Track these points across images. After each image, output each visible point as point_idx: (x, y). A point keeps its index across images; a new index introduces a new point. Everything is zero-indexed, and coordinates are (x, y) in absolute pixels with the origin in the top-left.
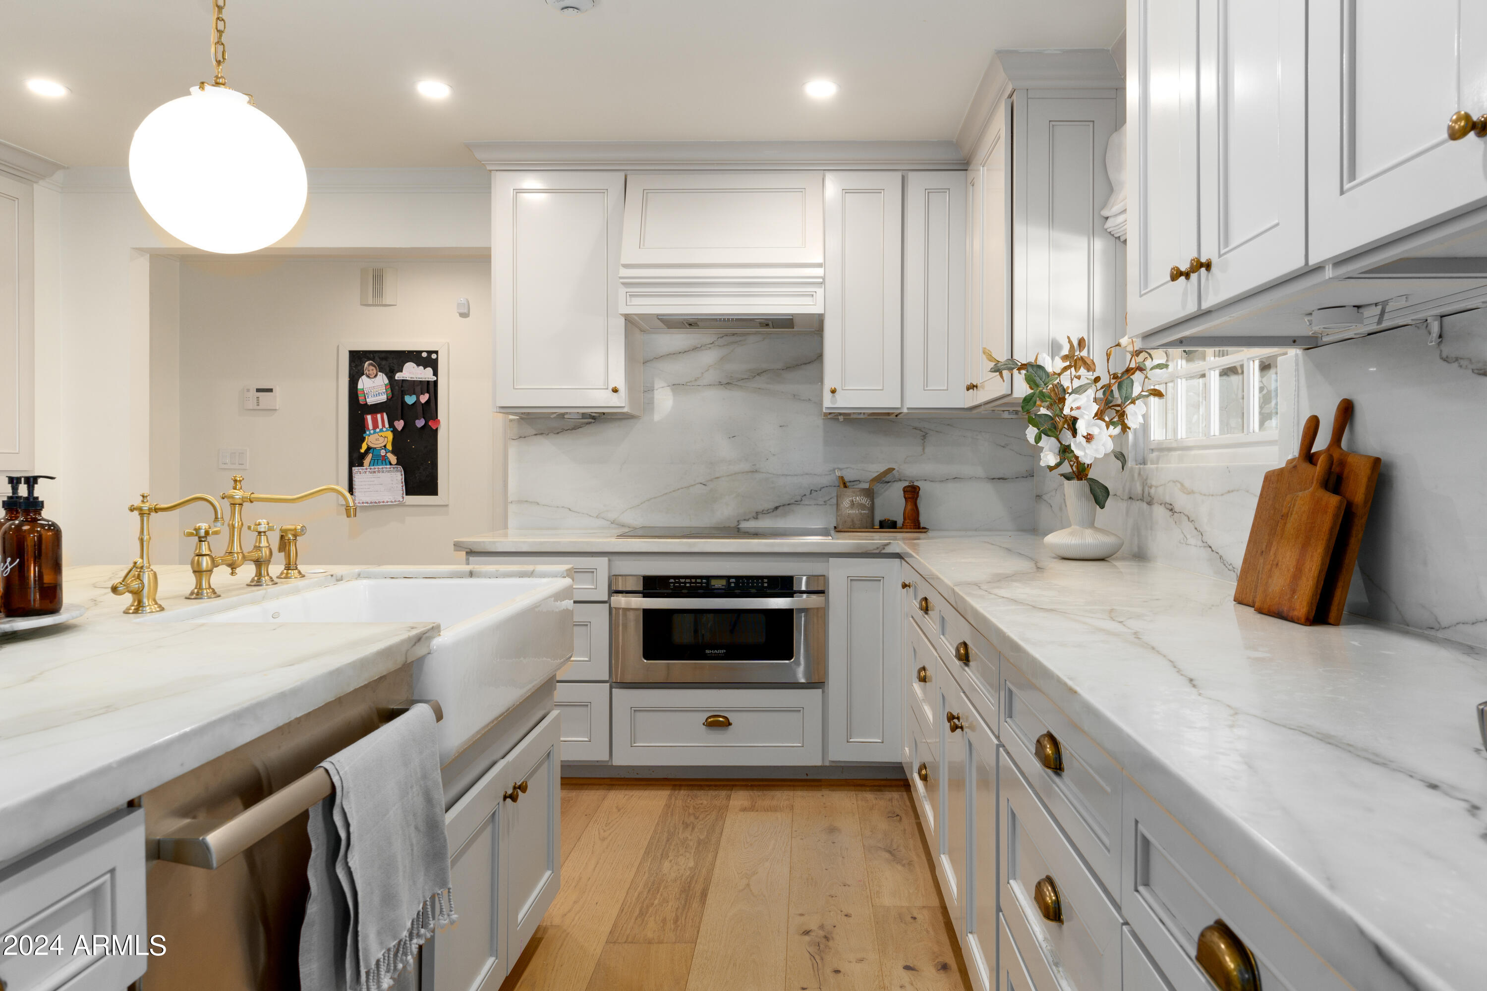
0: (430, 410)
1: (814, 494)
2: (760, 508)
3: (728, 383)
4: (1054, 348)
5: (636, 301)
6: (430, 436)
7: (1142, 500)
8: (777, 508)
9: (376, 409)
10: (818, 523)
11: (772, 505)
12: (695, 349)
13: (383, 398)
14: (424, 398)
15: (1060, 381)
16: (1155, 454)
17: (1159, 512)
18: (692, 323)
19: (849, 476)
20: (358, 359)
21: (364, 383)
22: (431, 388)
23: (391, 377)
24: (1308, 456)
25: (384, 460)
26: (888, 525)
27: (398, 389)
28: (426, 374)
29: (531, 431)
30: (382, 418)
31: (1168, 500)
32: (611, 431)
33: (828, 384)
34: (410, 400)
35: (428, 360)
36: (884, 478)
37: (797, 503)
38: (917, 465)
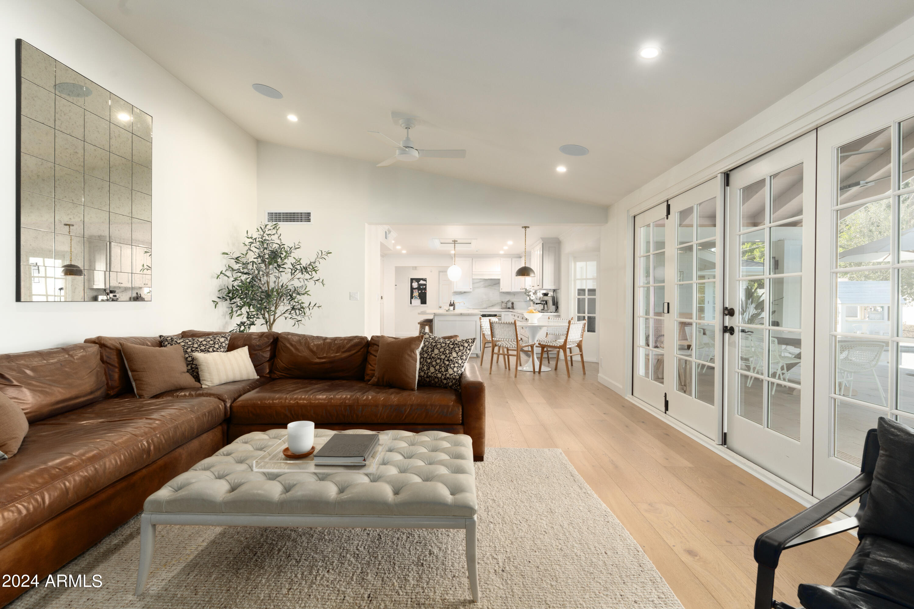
0: (425, 289)
3: (485, 287)
4: (530, 286)
6: (425, 293)
8: (492, 306)
9: (415, 289)
10: (498, 308)
13: (417, 287)
14: (424, 287)
18: (480, 279)
19: (503, 301)
20: (412, 280)
21: (413, 284)
22: (425, 285)
23: (418, 283)
25: (417, 298)
26: (509, 308)
27: (420, 285)
28: (424, 282)
30: (417, 290)
33: (501, 288)
34: (422, 287)
35: (425, 280)
36: (508, 301)
38: (513, 299)
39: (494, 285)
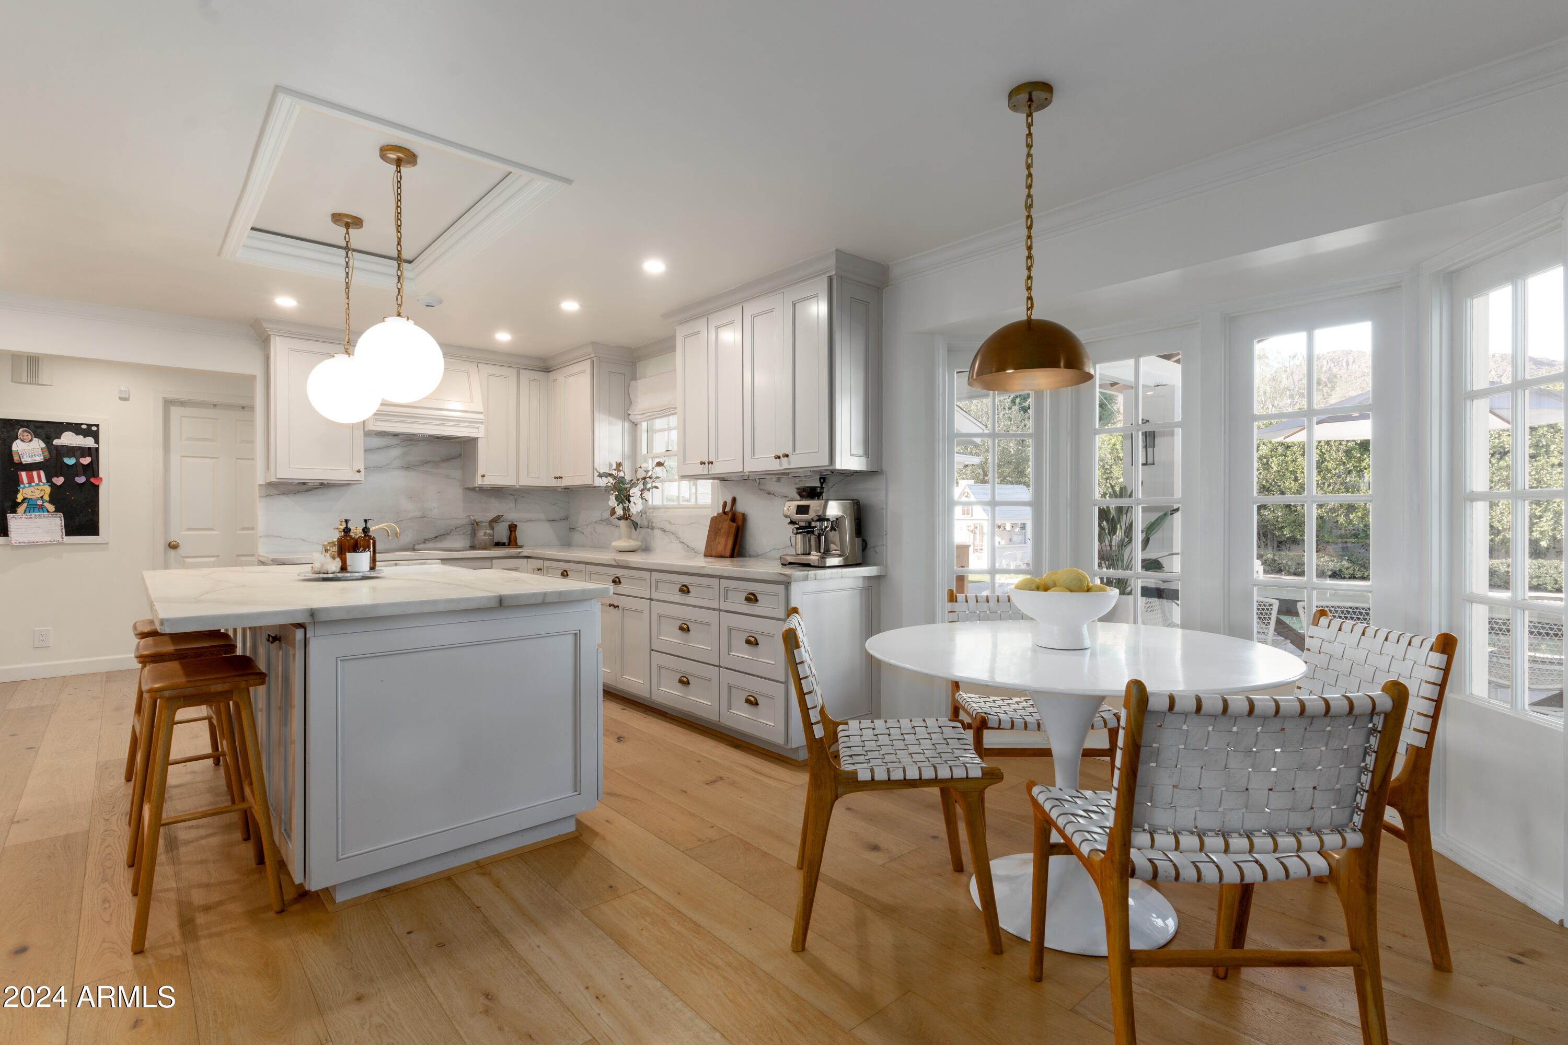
0: (91, 470)
1: (458, 529)
2: (427, 537)
3: (407, 467)
5: (379, 423)
6: (91, 492)
7: (648, 528)
8: (436, 537)
9: (31, 467)
10: (459, 545)
11: (433, 536)
12: (387, 447)
13: (39, 459)
14: (85, 461)
15: (598, 472)
16: (651, 510)
17: (657, 532)
18: (396, 435)
19: (478, 519)
20: (9, 427)
21: (17, 446)
22: (93, 453)
24: (725, 513)
25: (41, 508)
26: (498, 544)
28: (86, 443)
29: (274, 492)
30: (39, 475)
31: (662, 527)
32: (332, 493)
33: (480, 473)
34: (70, 461)
35: (88, 431)
36: (496, 520)
37: (448, 534)
38: (512, 514)
39: (443, 460)
